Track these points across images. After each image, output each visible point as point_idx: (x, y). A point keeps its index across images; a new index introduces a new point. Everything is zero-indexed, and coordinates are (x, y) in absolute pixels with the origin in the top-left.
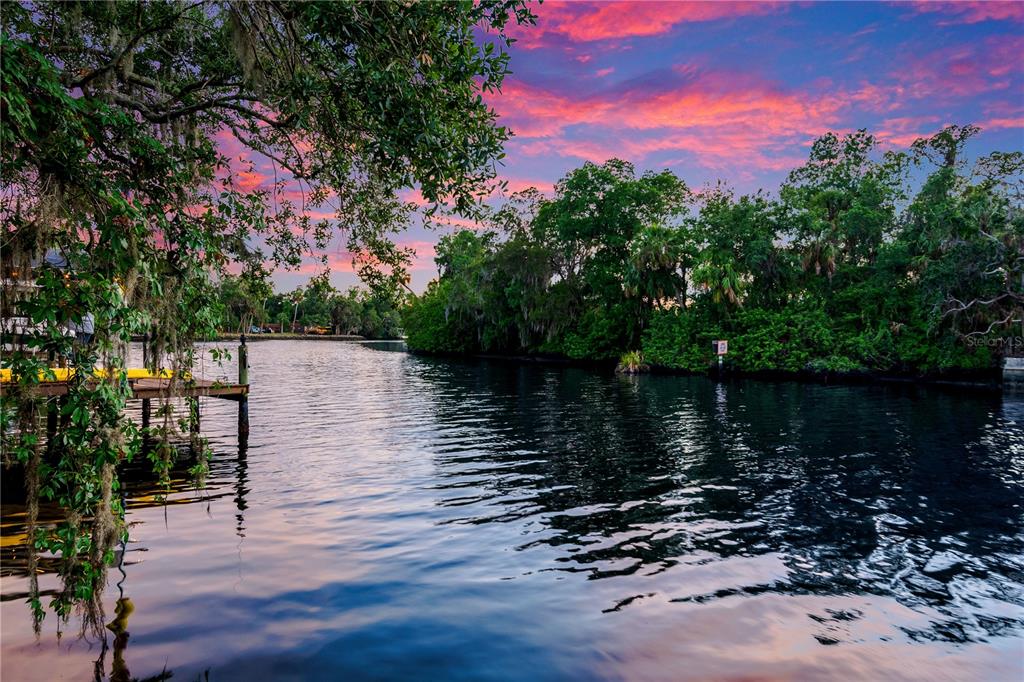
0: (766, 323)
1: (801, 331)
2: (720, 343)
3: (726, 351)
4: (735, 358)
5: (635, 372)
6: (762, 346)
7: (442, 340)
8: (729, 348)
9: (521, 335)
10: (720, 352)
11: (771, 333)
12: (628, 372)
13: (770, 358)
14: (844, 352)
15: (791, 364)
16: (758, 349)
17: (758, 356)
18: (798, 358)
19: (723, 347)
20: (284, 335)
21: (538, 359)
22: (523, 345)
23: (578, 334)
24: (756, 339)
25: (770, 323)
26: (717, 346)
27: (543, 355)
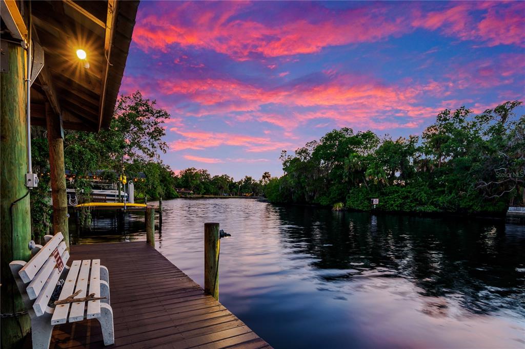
0: (397, 192)
1: (413, 195)
2: (374, 200)
3: (378, 203)
4: (382, 205)
5: (339, 210)
6: (394, 201)
7: (278, 198)
8: (379, 202)
9: (306, 197)
10: (374, 203)
11: (399, 196)
12: (337, 210)
13: (397, 206)
14: (432, 203)
15: (406, 209)
16: (393, 202)
17: (392, 205)
18: (410, 206)
19: (376, 201)
20: (234, 196)
21: (312, 206)
22: (307, 200)
23: (326, 196)
24: (392, 198)
25: (399, 192)
26: (373, 201)
27: (314, 204)
